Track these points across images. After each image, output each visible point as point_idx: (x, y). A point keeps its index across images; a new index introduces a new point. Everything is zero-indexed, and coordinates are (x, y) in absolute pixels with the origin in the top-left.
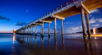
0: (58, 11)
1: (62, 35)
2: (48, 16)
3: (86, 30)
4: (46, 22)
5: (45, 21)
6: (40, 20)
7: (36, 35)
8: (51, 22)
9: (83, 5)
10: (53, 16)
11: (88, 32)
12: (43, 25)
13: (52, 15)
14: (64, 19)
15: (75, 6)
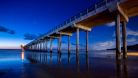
0: (83, 18)
1: (87, 52)
2: (68, 25)
3: (120, 46)
4: (65, 34)
5: (63, 33)
6: (57, 32)
7: (51, 52)
8: (71, 35)
10: (75, 25)
11: (123, 48)
12: (61, 38)
14: (90, 29)
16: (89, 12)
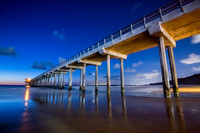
0: (115, 42)
1: (122, 88)
2: (94, 51)
3: (168, 79)
5: (87, 62)
6: (79, 60)
7: (70, 89)
8: (100, 64)
9: (162, 29)
10: (105, 51)
11: (172, 82)
12: (84, 68)
13: (103, 49)
14: (125, 57)
15: (147, 32)
16: (123, 33)
